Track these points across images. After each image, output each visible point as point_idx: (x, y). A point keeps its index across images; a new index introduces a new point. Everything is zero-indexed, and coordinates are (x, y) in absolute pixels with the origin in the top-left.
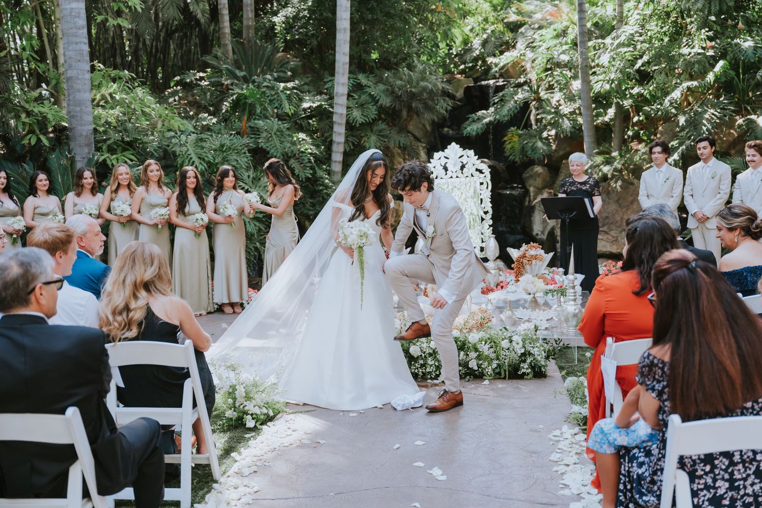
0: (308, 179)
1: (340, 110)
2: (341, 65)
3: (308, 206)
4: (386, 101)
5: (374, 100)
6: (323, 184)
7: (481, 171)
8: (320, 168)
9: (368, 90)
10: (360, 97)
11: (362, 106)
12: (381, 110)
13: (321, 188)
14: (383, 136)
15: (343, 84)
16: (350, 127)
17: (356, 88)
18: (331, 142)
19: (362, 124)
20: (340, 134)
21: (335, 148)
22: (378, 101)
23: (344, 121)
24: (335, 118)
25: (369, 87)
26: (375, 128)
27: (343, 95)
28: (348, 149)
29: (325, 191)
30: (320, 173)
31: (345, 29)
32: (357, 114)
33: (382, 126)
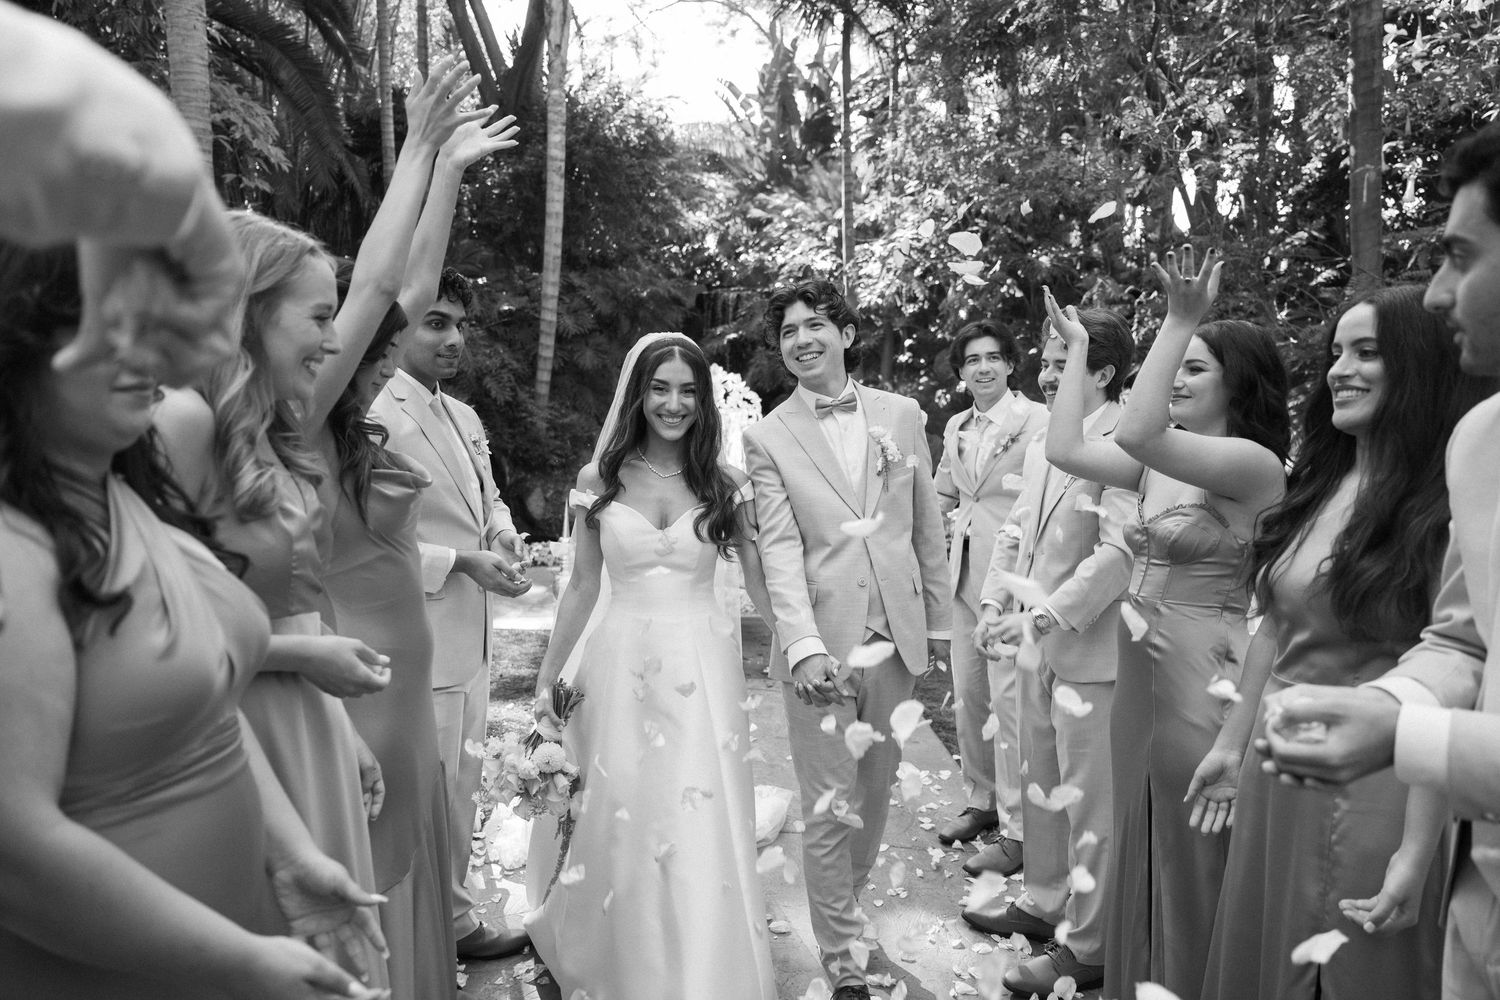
0: (507, 403)
1: (549, 316)
2: (551, 259)
3: (505, 437)
4: (605, 308)
5: (590, 305)
6: (526, 410)
7: (749, 401)
8: (522, 389)
9: (582, 292)
10: (572, 301)
11: (574, 312)
12: (599, 317)
13: (524, 415)
14: (601, 352)
15: (553, 284)
16: (560, 339)
17: (567, 289)
18: (536, 357)
19: (575, 336)
20: (548, 347)
21: (541, 364)
22: (595, 307)
23: (554, 331)
24: (543, 327)
25: (584, 289)
26: (591, 341)
27: (552, 297)
28: (557, 367)
29: (529, 419)
30: (523, 396)
31: (557, 214)
32: (569, 321)
33: (601, 339)
